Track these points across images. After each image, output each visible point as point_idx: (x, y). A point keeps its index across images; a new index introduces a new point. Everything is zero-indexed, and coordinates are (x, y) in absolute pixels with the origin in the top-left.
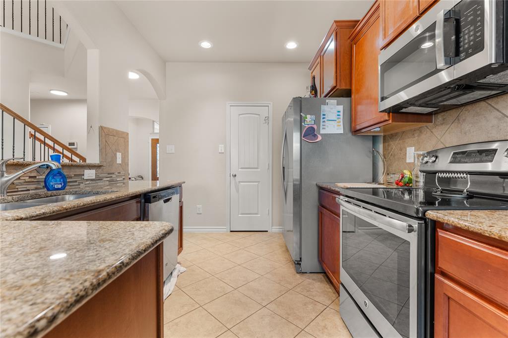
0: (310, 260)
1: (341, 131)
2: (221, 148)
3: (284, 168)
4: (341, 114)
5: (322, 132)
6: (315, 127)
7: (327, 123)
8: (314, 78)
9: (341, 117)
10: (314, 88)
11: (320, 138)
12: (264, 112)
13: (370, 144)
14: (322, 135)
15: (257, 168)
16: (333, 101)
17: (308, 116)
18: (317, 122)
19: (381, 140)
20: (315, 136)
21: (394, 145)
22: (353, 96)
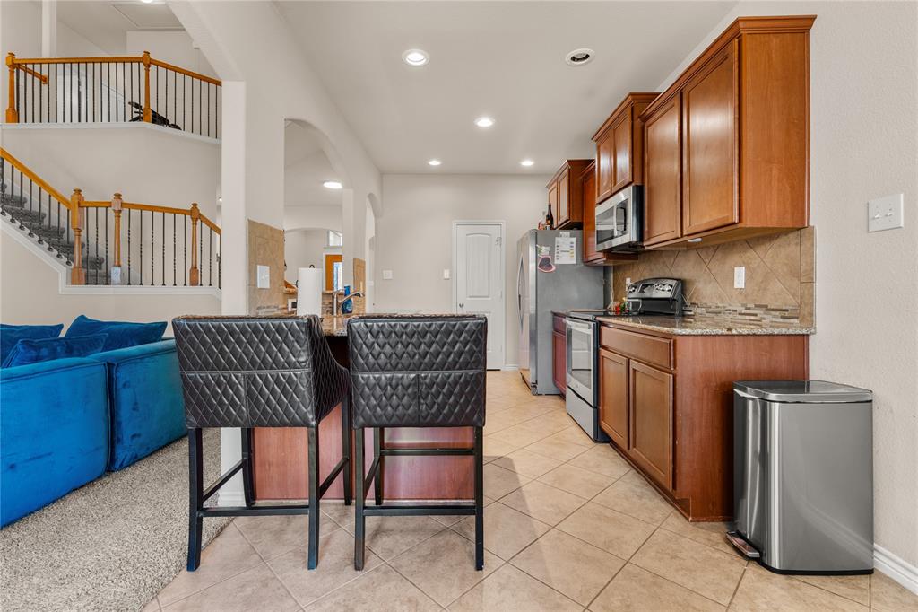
0: (546, 383)
1: (574, 262)
2: (446, 274)
3: (520, 296)
4: (574, 245)
5: (556, 262)
6: (550, 257)
7: (560, 254)
8: (550, 206)
9: (574, 248)
10: (550, 217)
11: (554, 268)
12: (495, 231)
13: (601, 274)
14: (556, 265)
15: (488, 297)
16: (566, 233)
17: (543, 248)
18: (552, 252)
19: (612, 270)
20: (550, 266)
21: (620, 274)
22: (584, 228)
